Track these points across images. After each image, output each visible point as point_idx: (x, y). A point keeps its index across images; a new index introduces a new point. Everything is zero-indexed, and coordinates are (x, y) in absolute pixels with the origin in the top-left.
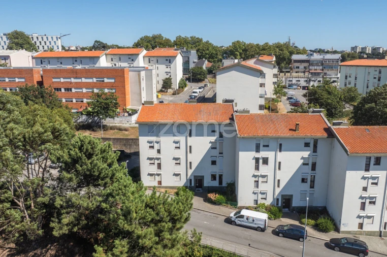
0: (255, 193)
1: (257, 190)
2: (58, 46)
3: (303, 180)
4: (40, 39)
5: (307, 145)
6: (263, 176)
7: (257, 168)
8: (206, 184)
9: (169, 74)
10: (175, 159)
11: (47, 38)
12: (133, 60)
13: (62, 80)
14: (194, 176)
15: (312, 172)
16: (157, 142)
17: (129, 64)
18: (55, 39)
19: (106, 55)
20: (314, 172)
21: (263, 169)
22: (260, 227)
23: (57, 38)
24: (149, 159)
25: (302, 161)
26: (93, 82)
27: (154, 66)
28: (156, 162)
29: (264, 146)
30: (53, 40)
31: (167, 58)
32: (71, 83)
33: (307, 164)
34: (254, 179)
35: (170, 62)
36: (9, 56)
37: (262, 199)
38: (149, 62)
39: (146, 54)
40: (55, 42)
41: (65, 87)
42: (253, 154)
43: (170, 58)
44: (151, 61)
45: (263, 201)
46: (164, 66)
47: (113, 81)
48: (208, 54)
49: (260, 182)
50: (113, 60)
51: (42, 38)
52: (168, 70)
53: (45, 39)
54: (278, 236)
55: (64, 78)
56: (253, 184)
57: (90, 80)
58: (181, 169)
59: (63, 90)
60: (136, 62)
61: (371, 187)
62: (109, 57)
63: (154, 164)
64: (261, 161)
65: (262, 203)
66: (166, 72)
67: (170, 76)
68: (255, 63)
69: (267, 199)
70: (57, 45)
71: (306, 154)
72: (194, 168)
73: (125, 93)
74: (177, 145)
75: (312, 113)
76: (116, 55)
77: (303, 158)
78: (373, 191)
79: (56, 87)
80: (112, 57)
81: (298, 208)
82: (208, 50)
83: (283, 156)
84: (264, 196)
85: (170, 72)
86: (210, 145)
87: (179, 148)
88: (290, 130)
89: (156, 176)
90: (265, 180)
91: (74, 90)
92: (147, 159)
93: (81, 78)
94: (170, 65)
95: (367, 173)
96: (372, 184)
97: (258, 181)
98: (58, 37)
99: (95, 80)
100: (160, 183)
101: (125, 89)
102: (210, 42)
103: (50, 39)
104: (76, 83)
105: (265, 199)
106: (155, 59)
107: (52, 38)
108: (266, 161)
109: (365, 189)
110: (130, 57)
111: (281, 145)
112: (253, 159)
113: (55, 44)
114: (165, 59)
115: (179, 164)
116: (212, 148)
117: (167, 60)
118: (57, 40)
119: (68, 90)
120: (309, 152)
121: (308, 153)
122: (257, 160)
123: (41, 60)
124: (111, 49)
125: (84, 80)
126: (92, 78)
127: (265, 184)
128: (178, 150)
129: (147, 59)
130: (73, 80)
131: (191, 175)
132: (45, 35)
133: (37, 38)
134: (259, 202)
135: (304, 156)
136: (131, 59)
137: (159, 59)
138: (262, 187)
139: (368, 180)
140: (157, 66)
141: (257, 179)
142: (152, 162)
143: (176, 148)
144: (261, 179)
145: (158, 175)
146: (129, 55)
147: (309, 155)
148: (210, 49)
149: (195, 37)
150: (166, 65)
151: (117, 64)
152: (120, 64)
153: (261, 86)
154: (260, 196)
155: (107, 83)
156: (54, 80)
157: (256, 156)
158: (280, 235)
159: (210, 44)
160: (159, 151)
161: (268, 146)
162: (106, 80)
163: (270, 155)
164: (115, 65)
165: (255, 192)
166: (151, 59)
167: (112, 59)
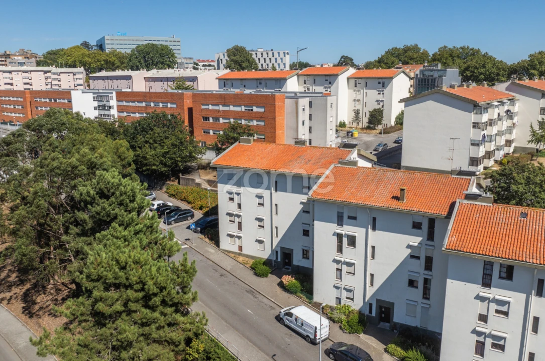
0: (337, 288)
1: (341, 283)
2: (284, 64)
3: (412, 283)
4: (265, 55)
5: (417, 226)
6: (350, 265)
7: (340, 250)
8: (295, 262)
9: (381, 104)
10: (257, 219)
11: (273, 53)
12: (330, 83)
13: (211, 107)
14: (281, 247)
15: (426, 272)
16: (238, 194)
17: (325, 88)
18: (282, 55)
19: (298, 75)
20: (430, 273)
21: (349, 254)
22: (309, 337)
23: (284, 53)
24: (228, 214)
25: (409, 251)
26: (241, 112)
27: (362, 91)
28: (237, 220)
29: (349, 217)
30: (279, 56)
31: (380, 80)
32: (219, 111)
33: (418, 258)
34: (336, 266)
35: (383, 87)
36: (196, 77)
37: (347, 298)
38: (356, 86)
39: (353, 74)
40: (282, 59)
41: (213, 116)
42: (334, 228)
43: (384, 80)
44: (357, 85)
45: (349, 303)
46: (375, 92)
47: (262, 110)
48: (484, 74)
49: (344, 272)
50: (307, 82)
51: (267, 54)
52: (380, 97)
53: (270, 55)
54: (329, 356)
55: (213, 105)
56: (334, 273)
57: (238, 109)
58: (265, 235)
59: (211, 120)
60: (334, 85)
61: (492, 317)
62: (302, 79)
63: (234, 222)
64: (345, 240)
65: (347, 304)
66: (377, 101)
67: (383, 106)
68: (507, 89)
69: (354, 300)
70: (284, 62)
71: (415, 241)
72: (280, 235)
73: (275, 127)
74: (261, 201)
75: (457, 175)
76: (310, 75)
77: (409, 246)
78: (496, 325)
79: (205, 116)
80: (306, 78)
81: (402, 326)
82: (484, 66)
83: (377, 237)
84: (350, 295)
85: (382, 101)
86: (302, 206)
87: (262, 205)
88: (393, 197)
89: (236, 239)
90: (351, 269)
91: (221, 120)
92: (227, 215)
93: (228, 106)
94: (383, 91)
95: (486, 290)
96: (497, 311)
97: (341, 270)
98: (286, 52)
99: (243, 108)
100: (240, 248)
101: (275, 121)
102: (490, 54)
103: (276, 55)
104: (224, 111)
105: (352, 299)
106: (363, 82)
107: (279, 53)
108: (352, 241)
109: (483, 318)
110: (327, 78)
111: (374, 219)
112: (333, 235)
113: (282, 61)
114: (377, 81)
115: (263, 227)
116: (304, 212)
117: (379, 83)
118: (285, 56)
119: (216, 119)
120: (421, 238)
121: (419, 239)
122: (340, 237)
123: (225, 82)
124: (308, 68)
125: (232, 108)
126: (240, 106)
127: (350, 276)
128: (261, 208)
129: (352, 82)
130: (221, 108)
131: (277, 246)
132: (272, 50)
133: (262, 54)
134: (343, 303)
135: (411, 244)
136: (328, 82)
137: (369, 81)
138: (347, 281)
139: (488, 303)
140: (365, 91)
141: (339, 266)
142: (232, 219)
143: (259, 204)
144: (345, 268)
145: (239, 238)
146: (326, 75)
147: (420, 243)
148: (489, 66)
149: (468, 47)
150: (378, 91)
151: (311, 88)
152: (314, 87)
153: (474, 127)
154: (345, 294)
155: (256, 112)
156: (203, 107)
157: (337, 231)
158: (331, 356)
159: (490, 57)
160: (239, 206)
161: (355, 218)
162: (255, 109)
163: (358, 232)
164: (308, 89)
165: (337, 285)
166: (359, 81)
167: (305, 81)
